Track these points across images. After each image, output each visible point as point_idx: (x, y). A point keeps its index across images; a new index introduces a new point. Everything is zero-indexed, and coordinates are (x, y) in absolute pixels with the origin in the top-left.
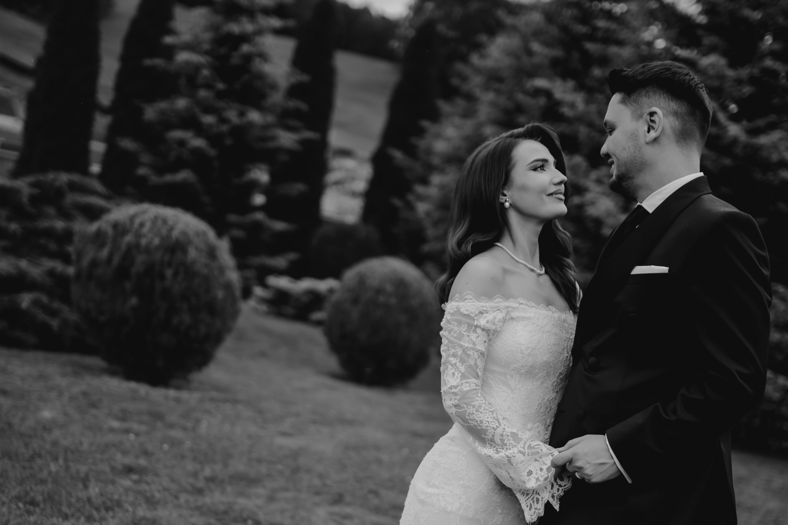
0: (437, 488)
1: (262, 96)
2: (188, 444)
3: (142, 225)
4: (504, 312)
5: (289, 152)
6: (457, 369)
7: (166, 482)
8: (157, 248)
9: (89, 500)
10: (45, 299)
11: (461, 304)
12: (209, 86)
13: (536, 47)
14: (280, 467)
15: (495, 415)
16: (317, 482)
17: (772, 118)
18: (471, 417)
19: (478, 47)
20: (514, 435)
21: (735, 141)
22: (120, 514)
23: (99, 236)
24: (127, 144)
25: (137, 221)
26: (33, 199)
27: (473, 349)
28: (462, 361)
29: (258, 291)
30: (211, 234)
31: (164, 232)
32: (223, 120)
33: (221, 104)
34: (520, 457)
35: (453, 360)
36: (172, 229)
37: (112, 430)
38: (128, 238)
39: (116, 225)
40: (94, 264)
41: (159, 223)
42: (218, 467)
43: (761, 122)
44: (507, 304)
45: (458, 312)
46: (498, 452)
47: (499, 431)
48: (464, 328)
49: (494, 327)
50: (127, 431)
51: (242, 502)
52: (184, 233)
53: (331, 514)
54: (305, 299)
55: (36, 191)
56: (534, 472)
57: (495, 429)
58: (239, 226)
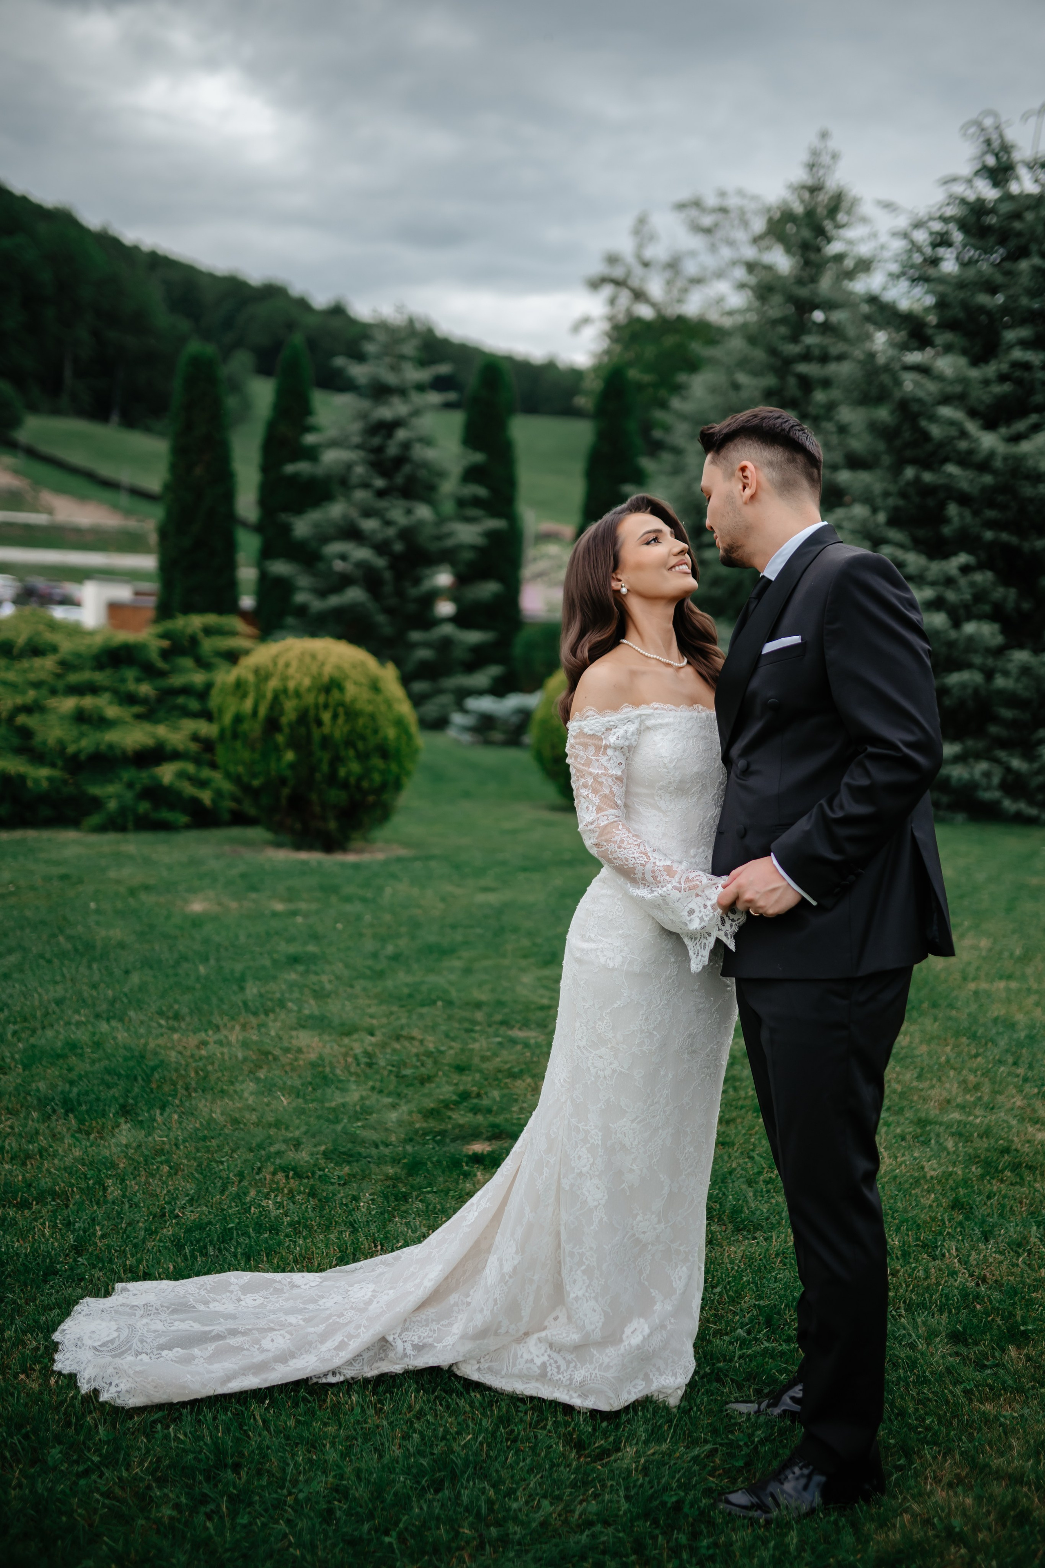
0: (594, 942)
1: (431, 488)
2: (368, 918)
3: (287, 665)
4: (637, 722)
5: (473, 547)
6: (590, 801)
7: (339, 967)
8: (309, 690)
9: (245, 1003)
10: (190, 768)
11: (583, 723)
12: (366, 485)
13: (742, 378)
14: (479, 931)
15: (642, 848)
16: (526, 942)
17: (1034, 418)
18: (614, 855)
19: (678, 389)
20: (666, 868)
21: (992, 454)
22: (283, 1015)
23: (239, 687)
24: (280, 568)
25: (281, 663)
26: (165, 654)
27: (605, 775)
28: (595, 791)
29: (458, 718)
30: (370, 662)
31: (314, 669)
32: (388, 523)
33: (382, 504)
34: (676, 894)
35: (584, 792)
36: (323, 664)
37: (275, 914)
38: (273, 684)
39: (256, 671)
40: (238, 719)
41: (308, 659)
42: (403, 943)
43: (1021, 426)
44: (638, 712)
45: (581, 733)
46: (652, 891)
47: (649, 866)
48: (591, 751)
49: (627, 743)
50: (294, 913)
51: (432, 978)
52: (339, 668)
53: (539, 979)
54: (515, 720)
55: (165, 644)
56: (697, 910)
57: (644, 866)
58: (426, 644)
